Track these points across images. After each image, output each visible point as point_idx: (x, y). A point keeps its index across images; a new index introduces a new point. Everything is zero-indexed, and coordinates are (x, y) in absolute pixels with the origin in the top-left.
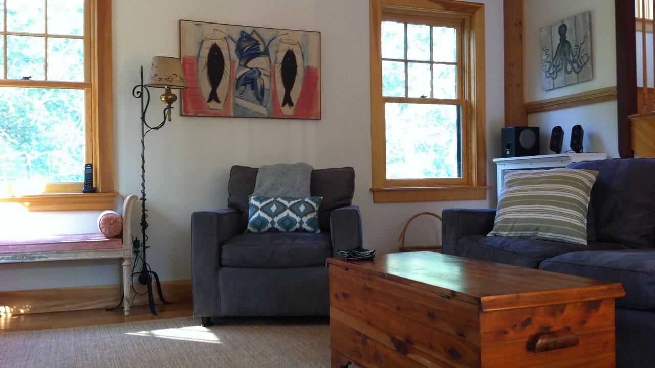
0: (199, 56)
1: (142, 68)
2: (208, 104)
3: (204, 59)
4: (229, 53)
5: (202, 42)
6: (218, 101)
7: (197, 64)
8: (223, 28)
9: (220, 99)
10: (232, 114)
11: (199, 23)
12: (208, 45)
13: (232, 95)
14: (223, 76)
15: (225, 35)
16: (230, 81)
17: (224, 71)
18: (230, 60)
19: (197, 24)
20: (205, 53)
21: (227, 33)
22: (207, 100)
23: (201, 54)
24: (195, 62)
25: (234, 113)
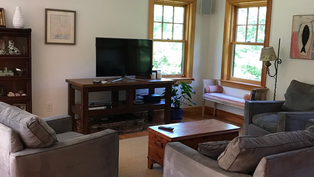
0: (299, 31)
1: (280, 39)
2: (301, 53)
3: (301, 33)
4: (312, 29)
5: (301, 25)
6: (305, 52)
7: (298, 35)
8: (311, 17)
9: (306, 51)
10: (310, 58)
11: (301, 16)
12: (303, 26)
13: (311, 49)
14: (308, 40)
15: (311, 20)
16: (311, 42)
17: (309, 38)
18: (312, 32)
19: (300, 17)
20: (302, 29)
21: (312, 19)
22: (300, 51)
23: (300, 31)
24: (298, 34)
25: (311, 58)
